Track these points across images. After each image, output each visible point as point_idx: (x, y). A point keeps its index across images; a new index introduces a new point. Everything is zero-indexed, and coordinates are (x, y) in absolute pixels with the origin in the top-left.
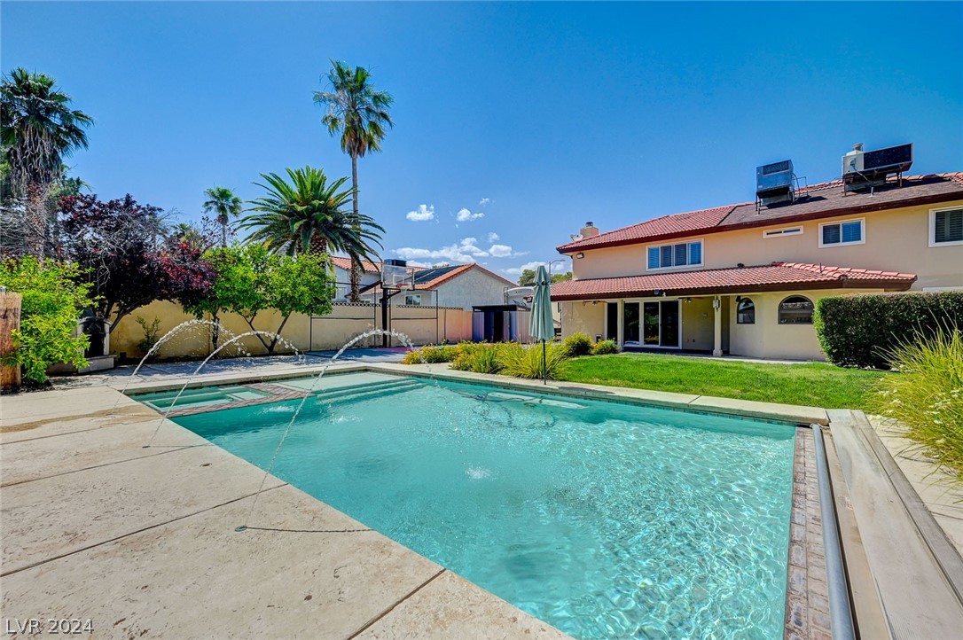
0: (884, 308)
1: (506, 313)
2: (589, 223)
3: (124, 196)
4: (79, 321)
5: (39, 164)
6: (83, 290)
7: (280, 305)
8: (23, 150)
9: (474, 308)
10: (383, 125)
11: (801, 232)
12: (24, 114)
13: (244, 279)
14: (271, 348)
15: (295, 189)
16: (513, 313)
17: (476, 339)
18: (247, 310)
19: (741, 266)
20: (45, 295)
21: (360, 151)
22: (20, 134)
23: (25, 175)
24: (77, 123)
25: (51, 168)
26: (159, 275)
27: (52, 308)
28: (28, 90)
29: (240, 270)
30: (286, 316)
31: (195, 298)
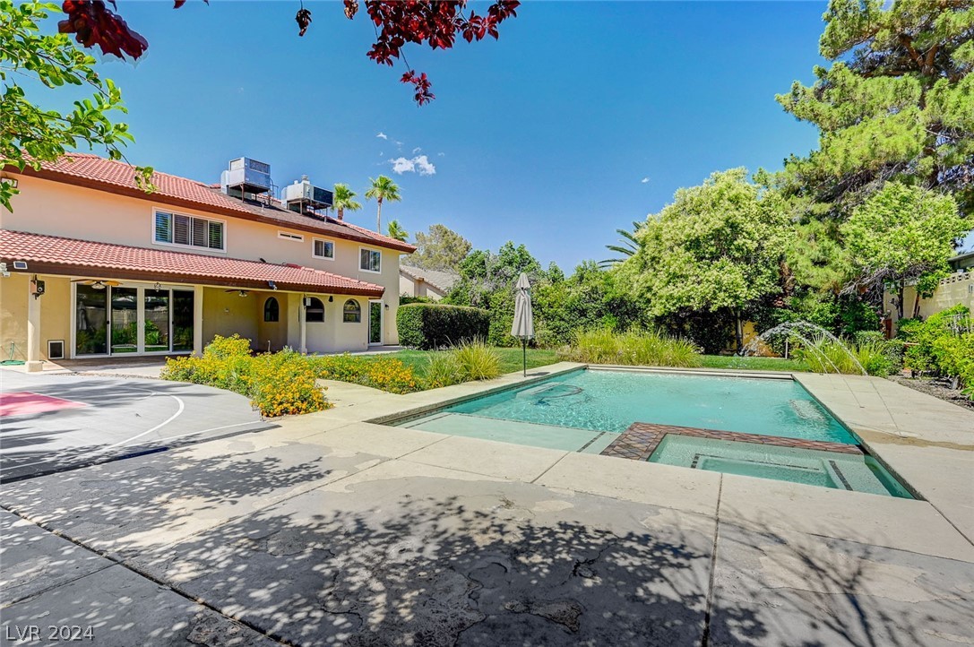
11: (302, 241)
19: (263, 261)
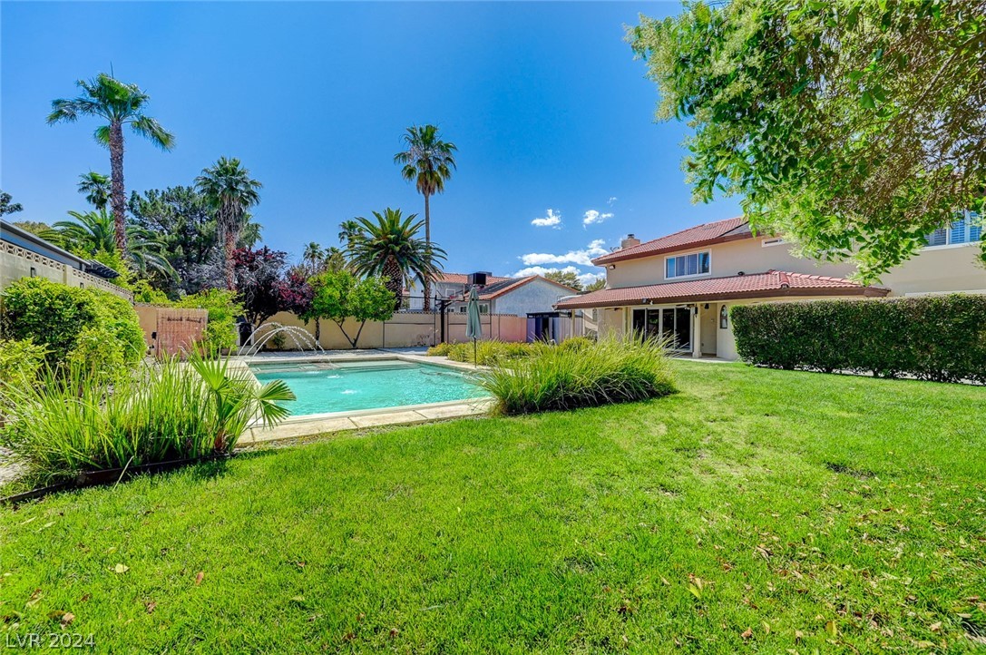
0: (774, 315)
1: (551, 319)
2: (631, 235)
3: (263, 247)
4: (237, 325)
5: (232, 220)
6: (239, 306)
7: (356, 313)
8: (224, 211)
9: (528, 315)
10: (450, 167)
12: (225, 187)
13: (331, 297)
14: (354, 345)
15: (378, 226)
16: (556, 319)
17: (528, 341)
18: (337, 318)
19: (741, 274)
20: (219, 310)
21: (431, 190)
22: (222, 201)
23: (225, 228)
24: (253, 188)
25: (239, 221)
26: (279, 295)
27: (222, 317)
28: (227, 171)
29: (329, 291)
30: (363, 321)
31: (304, 311)
